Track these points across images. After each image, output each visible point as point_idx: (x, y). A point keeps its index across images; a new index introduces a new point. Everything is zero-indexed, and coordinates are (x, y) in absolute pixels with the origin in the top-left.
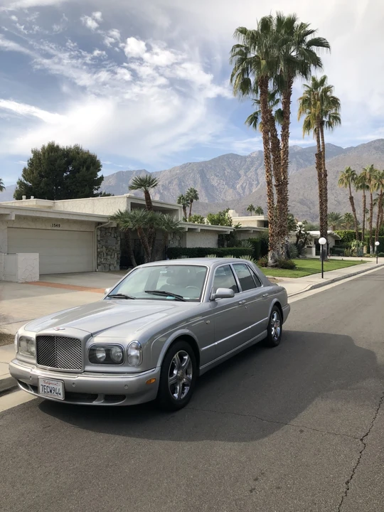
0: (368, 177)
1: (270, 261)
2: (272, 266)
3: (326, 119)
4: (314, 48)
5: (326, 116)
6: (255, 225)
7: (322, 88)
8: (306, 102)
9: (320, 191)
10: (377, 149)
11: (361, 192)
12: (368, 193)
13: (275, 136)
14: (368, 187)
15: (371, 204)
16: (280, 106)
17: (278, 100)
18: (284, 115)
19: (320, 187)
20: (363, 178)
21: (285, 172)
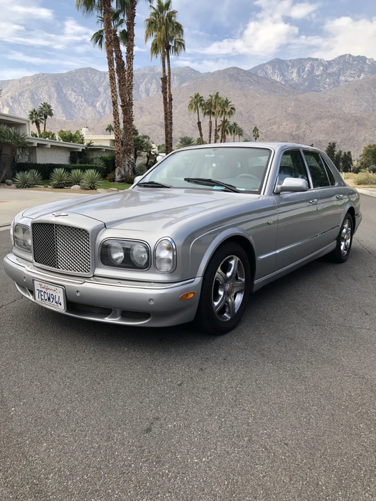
0: (213, 104)
1: (118, 177)
2: (119, 182)
3: (172, 44)
5: (172, 40)
6: (108, 144)
7: (167, 12)
8: (152, 25)
9: (166, 114)
11: (207, 117)
12: (213, 119)
13: (119, 57)
14: (214, 113)
15: (216, 130)
16: (124, 27)
17: (122, 22)
18: (128, 37)
19: (165, 110)
20: (210, 104)
21: (130, 94)
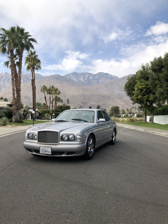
0: (51, 90)
1: (14, 120)
2: (14, 122)
3: (35, 67)
4: (31, 42)
5: (35, 65)
6: (6, 106)
7: (34, 55)
8: (28, 59)
9: (33, 94)
10: (56, 78)
11: (49, 95)
12: (51, 96)
13: (16, 72)
14: (51, 93)
15: (53, 100)
16: (18, 60)
17: (17, 58)
18: (19, 64)
19: (33, 92)
20: (50, 90)
21: (20, 86)
